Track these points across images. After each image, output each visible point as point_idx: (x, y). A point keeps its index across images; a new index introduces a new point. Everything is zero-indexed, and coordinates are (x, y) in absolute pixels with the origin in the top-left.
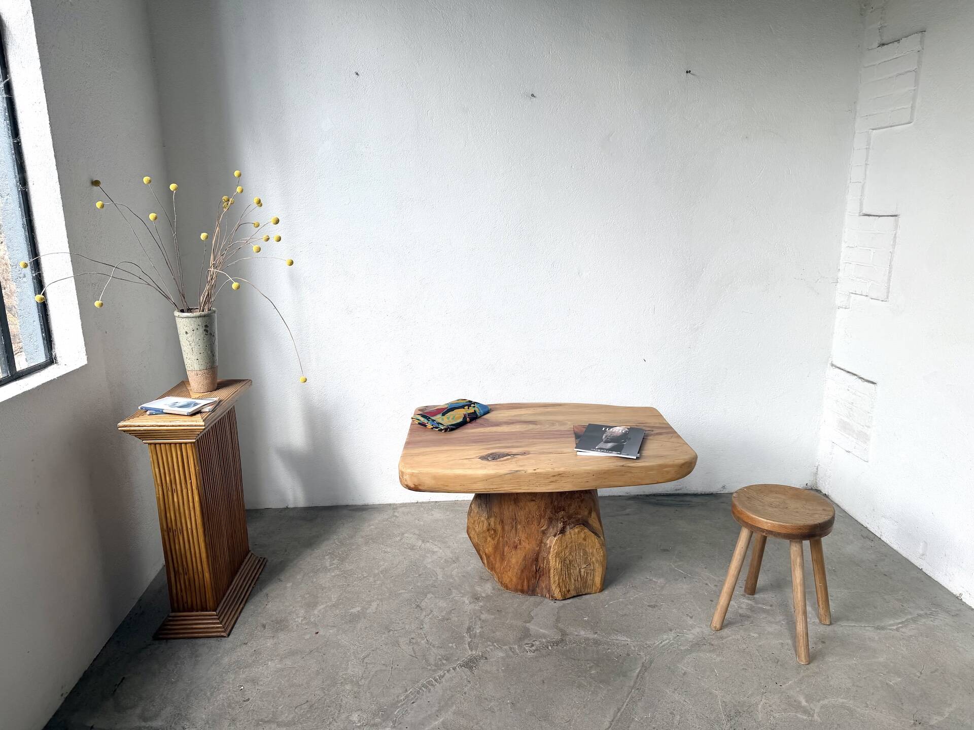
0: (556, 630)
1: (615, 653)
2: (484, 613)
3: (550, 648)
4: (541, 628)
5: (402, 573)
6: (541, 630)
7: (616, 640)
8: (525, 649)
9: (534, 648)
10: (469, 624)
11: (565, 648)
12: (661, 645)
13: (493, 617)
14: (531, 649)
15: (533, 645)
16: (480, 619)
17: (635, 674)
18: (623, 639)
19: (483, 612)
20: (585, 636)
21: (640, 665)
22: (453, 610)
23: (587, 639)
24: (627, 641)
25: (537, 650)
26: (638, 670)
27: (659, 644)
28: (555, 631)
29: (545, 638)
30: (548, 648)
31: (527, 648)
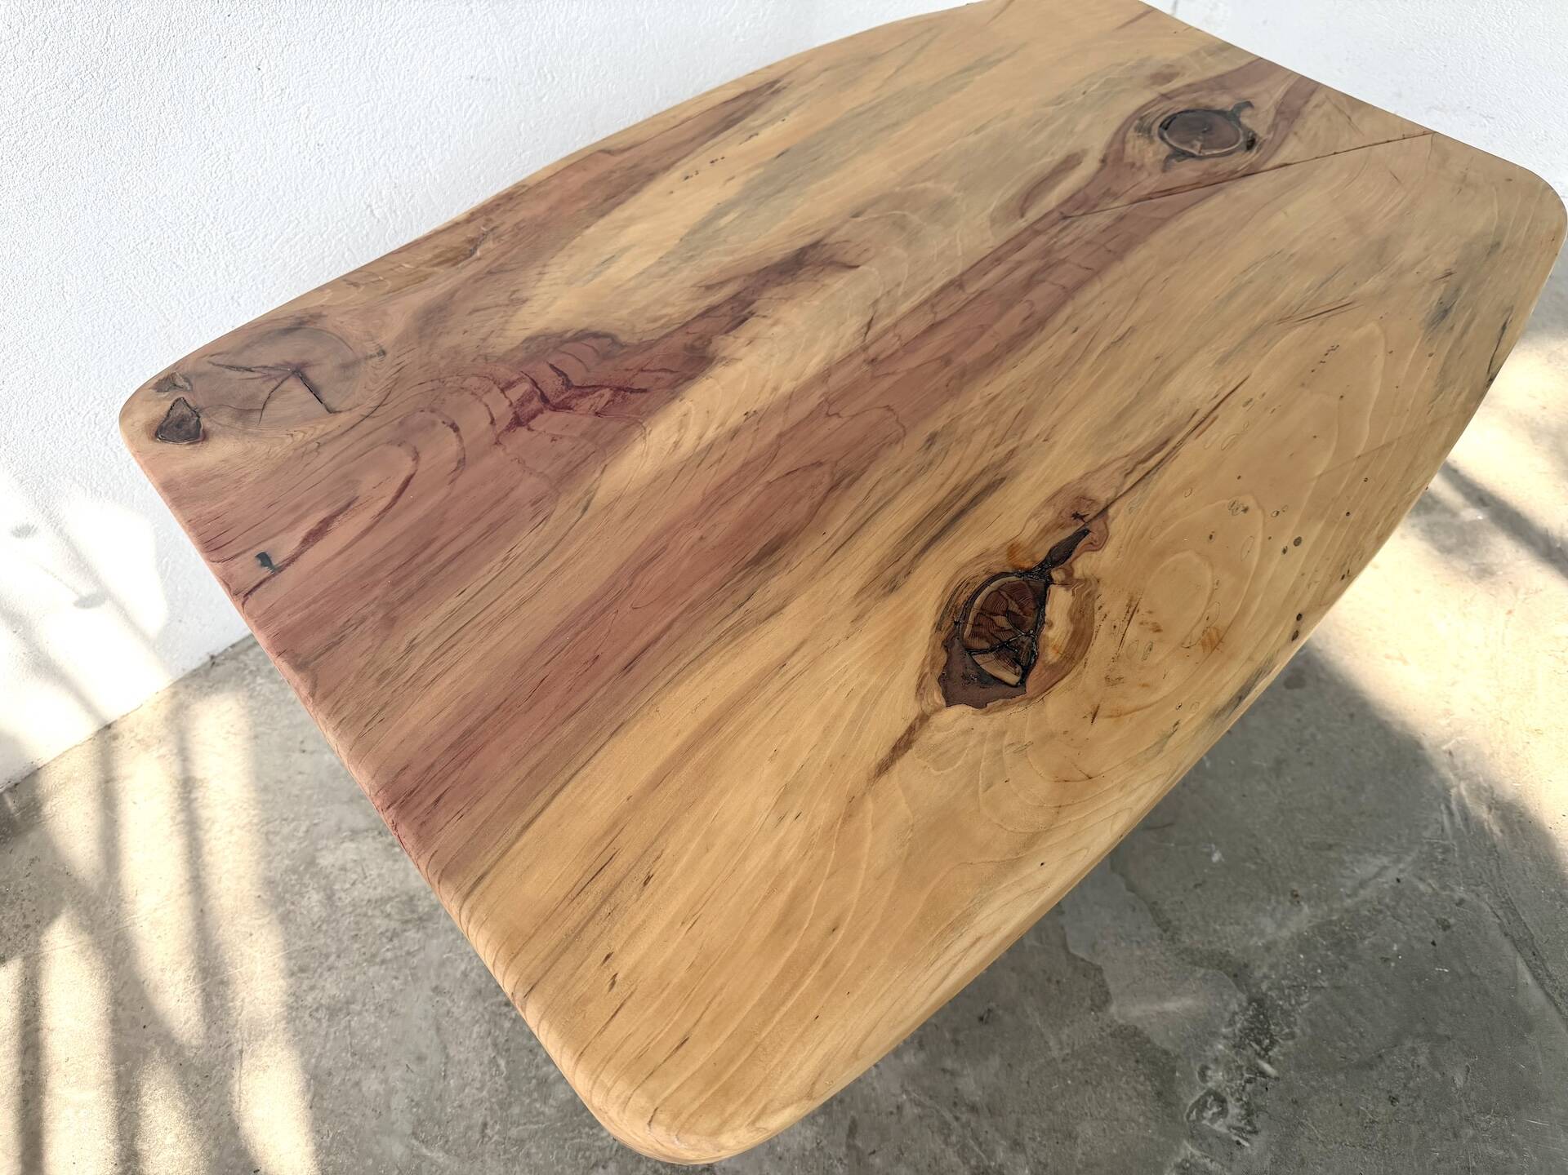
0: (1200, 972)
1: (1417, 946)
2: (957, 1066)
3: (1267, 1067)
4: (1161, 997)
5: (500, 1081)
6: (1171, 1006)
7: (1363, 884)
8: (1219, 1137)
9: (1234, 1109)
10: (966, 1161)
11: (1297, 1030)
12: (1458, 819)
13: (995, 1062)
14: (1229, 1120)
15: (1221, 1101)
16: (973, 1109)
17: (1537, 996)
18: (1373, 870)
19: (949, 1063)
20: (1285, 933)
21: (1507, 948)
22: (853, 1130)
23: (1303, 943)
24: (1385, 868)
25: (1250, 1112)
26: (1521, 966)
27: (1453, 823)
28: (1204, 979)
29: (1214, 1034)
30: (1263, 1074)
31: (1220, 1127)
